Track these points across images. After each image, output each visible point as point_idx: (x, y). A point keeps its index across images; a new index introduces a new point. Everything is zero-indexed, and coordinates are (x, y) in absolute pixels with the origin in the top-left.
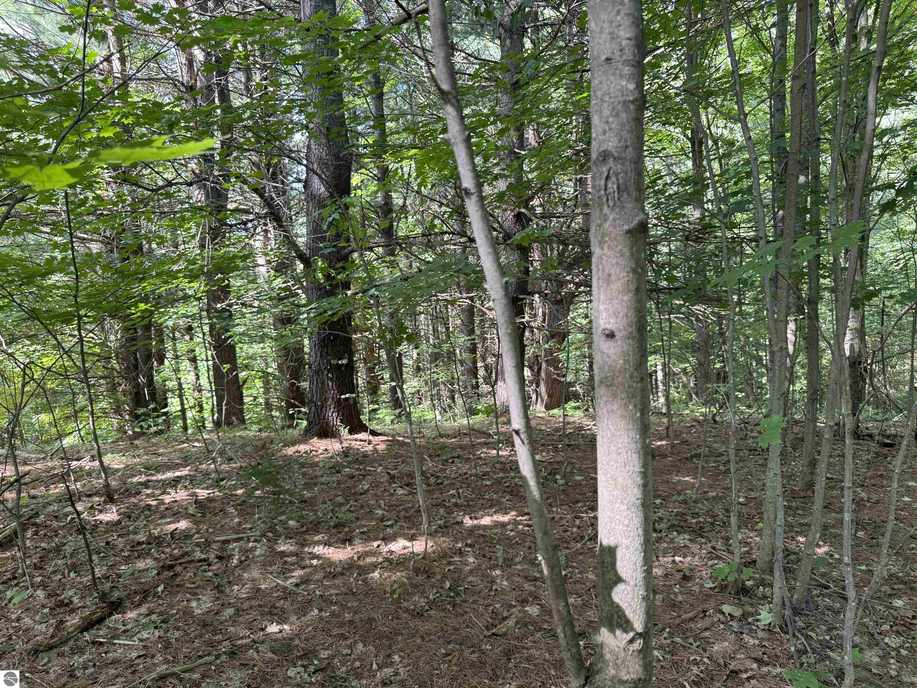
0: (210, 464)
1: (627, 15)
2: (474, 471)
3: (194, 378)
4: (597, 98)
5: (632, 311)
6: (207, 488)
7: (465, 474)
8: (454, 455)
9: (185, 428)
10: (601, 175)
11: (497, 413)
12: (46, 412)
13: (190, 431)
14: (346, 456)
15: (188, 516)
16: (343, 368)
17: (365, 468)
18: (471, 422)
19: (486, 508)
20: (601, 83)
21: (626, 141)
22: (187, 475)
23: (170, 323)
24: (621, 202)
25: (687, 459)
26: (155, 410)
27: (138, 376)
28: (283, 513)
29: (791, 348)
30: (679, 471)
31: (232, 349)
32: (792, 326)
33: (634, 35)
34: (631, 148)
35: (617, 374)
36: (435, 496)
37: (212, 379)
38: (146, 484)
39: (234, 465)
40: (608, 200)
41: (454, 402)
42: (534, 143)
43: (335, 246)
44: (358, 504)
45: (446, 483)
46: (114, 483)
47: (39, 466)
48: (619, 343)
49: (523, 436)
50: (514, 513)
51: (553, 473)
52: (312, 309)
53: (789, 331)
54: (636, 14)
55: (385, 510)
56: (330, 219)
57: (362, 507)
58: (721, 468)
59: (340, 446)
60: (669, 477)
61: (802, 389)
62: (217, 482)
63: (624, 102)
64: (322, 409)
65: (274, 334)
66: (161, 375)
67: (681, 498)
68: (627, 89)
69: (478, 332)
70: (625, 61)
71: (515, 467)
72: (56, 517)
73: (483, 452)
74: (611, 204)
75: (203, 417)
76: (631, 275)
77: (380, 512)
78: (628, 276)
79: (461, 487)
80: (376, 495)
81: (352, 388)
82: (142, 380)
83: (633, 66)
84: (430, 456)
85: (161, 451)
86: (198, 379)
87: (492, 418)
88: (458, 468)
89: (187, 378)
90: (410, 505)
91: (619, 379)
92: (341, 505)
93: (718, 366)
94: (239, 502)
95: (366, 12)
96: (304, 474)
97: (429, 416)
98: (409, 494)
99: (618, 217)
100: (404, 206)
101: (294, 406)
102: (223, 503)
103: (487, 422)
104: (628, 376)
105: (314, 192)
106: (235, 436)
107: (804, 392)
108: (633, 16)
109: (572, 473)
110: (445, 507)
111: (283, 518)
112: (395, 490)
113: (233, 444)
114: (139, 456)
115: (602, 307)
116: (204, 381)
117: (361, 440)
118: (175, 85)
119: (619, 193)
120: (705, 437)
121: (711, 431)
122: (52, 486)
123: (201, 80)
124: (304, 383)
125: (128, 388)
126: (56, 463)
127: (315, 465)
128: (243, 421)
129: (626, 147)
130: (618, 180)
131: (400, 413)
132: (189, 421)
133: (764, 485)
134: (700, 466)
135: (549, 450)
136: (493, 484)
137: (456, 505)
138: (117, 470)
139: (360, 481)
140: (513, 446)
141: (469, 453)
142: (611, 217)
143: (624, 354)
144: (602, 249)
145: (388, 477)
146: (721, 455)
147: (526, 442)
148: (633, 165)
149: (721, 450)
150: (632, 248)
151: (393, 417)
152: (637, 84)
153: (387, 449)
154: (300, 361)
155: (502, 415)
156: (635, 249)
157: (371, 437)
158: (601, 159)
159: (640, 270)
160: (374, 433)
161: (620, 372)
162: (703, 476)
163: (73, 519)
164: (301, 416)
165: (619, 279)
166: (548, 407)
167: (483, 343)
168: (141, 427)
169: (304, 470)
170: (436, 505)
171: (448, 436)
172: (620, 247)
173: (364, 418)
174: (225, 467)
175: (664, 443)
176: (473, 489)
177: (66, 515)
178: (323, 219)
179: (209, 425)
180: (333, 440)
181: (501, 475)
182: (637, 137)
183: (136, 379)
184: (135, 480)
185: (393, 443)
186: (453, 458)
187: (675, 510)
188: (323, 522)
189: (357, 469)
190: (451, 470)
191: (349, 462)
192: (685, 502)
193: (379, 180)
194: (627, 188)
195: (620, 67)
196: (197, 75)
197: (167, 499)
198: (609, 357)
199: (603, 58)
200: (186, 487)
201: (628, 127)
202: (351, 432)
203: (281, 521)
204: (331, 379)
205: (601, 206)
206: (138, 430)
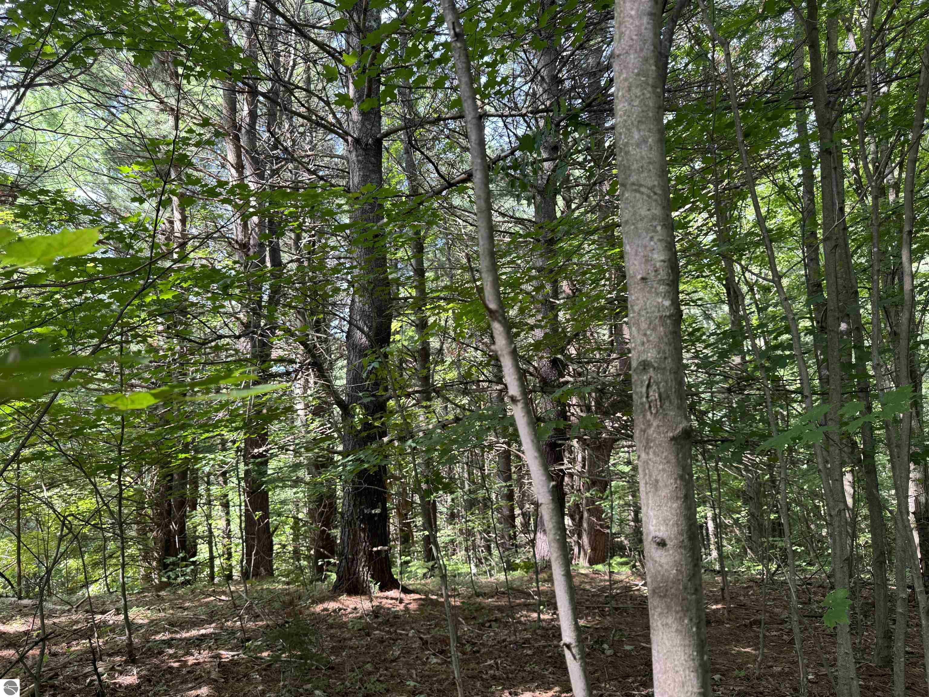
0: (236, 621)
1: (660, 240)
2: (513, 638)
3: (224, 523)
4: (634, 312)
5: (682, 519)
6: (231, 650)
7: (504, 641)
8: (491, 618)
9: (212, 576)
10: (642, 382)
11: (537, 568)
12: (74, 557)
13: (216, 580)
14: (376, 617)
15: (210, 682)
16: (376, 519)
17: (395, 631)
18: (509, 577)
19: (527, 682)
20: (638, 299)
21: (664, 352)
22: (211, 634)
23: (207, 469)
24: (664, 410)
25: (745, 625)
26: (184, 559)
27: (170, 523)
28: (309, 681)
29: (850, 501)
30: (738, 641)
31: (265, 495)
32: (848, 477)
33: (667, 257)
34: (670, 360)
35: (670, 585)
36: (472, 666)
37: (243, 525)
38: (169, 643)
39: (261, 623)
40: (650, 407)
41: (490, 554)
42: (568, 291)
43: (374, 396)
44: (389, 674)
45: (483, 651)
46: (136, 640)
47: (63, 619)
48: (671, 552)
49: (574, 650)
50: (557, 689)
51: (600, 641)
52: (349, 461)
53: (846, 483)
54: (669, 239)
55: (417, 682)
56: (370, 368)
57: (392, 676)
58: (785, 637)
59: (370, 605)
60: (727, 647)
61: (867, 542)
62: (242, 642)
63: (661, 317)
64: (352, 562)
65: (308, 478)
66: (193, 520)
67: (743, 674)
68: (663, 305)
69: (515, 476)
70: (660, 280)
71: (557, 634)
72: (76, 679)
73: (523, 615)
74: (654, 412)
75: (230, 565)
76: (678, 482)
77: (412, 684)
78: (676, 483)
79: (500, 657)
80: (407, 663)
81: (384, 539)
82: (174, 526)
83: (668, 284)
84: (465, 619)
85: (187, 604)
86: (228, 524)
87: (531, 574)
88: (496, 634)
89: (219, 524)
90: (444, 677)
91: (673, 590)
92: (370, 673)
93: (772, 517)
94: (264, 666)
95: (409, 178)
96: (332, 636)
97: (464, 569)
98: (443, 664)
99: (661, 424)
100: (440, 351)
101: (323, 556)
102: (247, 667)
103: (526, 579)
104: (681, 587)
105: (356, 342)
106: (262, 589)
107: (870, 546)
108: (666, 241)
109: (621, 642)
110: (483, 680)
111: (309, 686)
112: (427, 658)
113: (261, 598)
114: (164, 610)
115: (651, 513)
116: (235, 527)
117: (392, 599)
118: (230, 243)
119: (660, 401)
120: (765, 600)
121: (770, 594)
122: (74, 643)
123: (254, 238)
124: (335, 531)
125: (160, 534)
126: (80, 616)
127: (343, 626)
128: (270, 572)
129: (665, 358)
130: (659, 389)
131: (433, 566)
132: (216, 569)
133: (835, 659)
134: (761, 636)
135: (594, 614)
136: (534, 654)
137: (494, 677)
138: (141, 626)
139: (390, 646)
140: (556, 608)
141: (508, 616)
142: (655, 424)
143: (677, 564)
144: (648, 454)
145: (421, 642)
146: (783, 622)
147: (578, 657)
148: (672, 375)
149: (783, 617)
150: (678, 454)
151: (425, 570)
152: (672, 300)
153: (419, 609)
154: (332, 506)
155: (543, 570)
156: (680, 456)
157: (403, 595)
158: (641, 368)
159: (687, 477)
160: (406, 590)
161: (673, 583)
162: (765, 646)
163: (92, 681)
164: (330, 567)
165: (666, 486)
166: (592, 562)
167: (521, 488)
168: (169, 577)
169: (332, 631)
170: (473, 677)
171: (485, 595)
172: (665, 454)
173: (396, 571)
174: (250, 625)
175: (719, 606)
176: (513, 659)
177: (86, 676)
178: (363, 367)
179: (236, 574)
180: (363, 597)
181: (543, 643)
182: (675, 349)
183: (167, 526)
184: (158, 637)
185: (426, 603)
186: (490, 621)
187: (737, 689)
188: (351, 692)
189: (389, 632)
190: (488, 636)
191: (380, 624)
192: (747, 678)
193: (417, 326)
194: (668, 397)
195: (655, 285)
196: (251, 234)
197: (191, 660)
198: (661, 566)
199: (639, 277)
200: (210, 647)
201: (666, 340)
202: (381, 589)
203: (307, 690)
204: (364, 530)
205: (644, 412)
206: (164, 579)
